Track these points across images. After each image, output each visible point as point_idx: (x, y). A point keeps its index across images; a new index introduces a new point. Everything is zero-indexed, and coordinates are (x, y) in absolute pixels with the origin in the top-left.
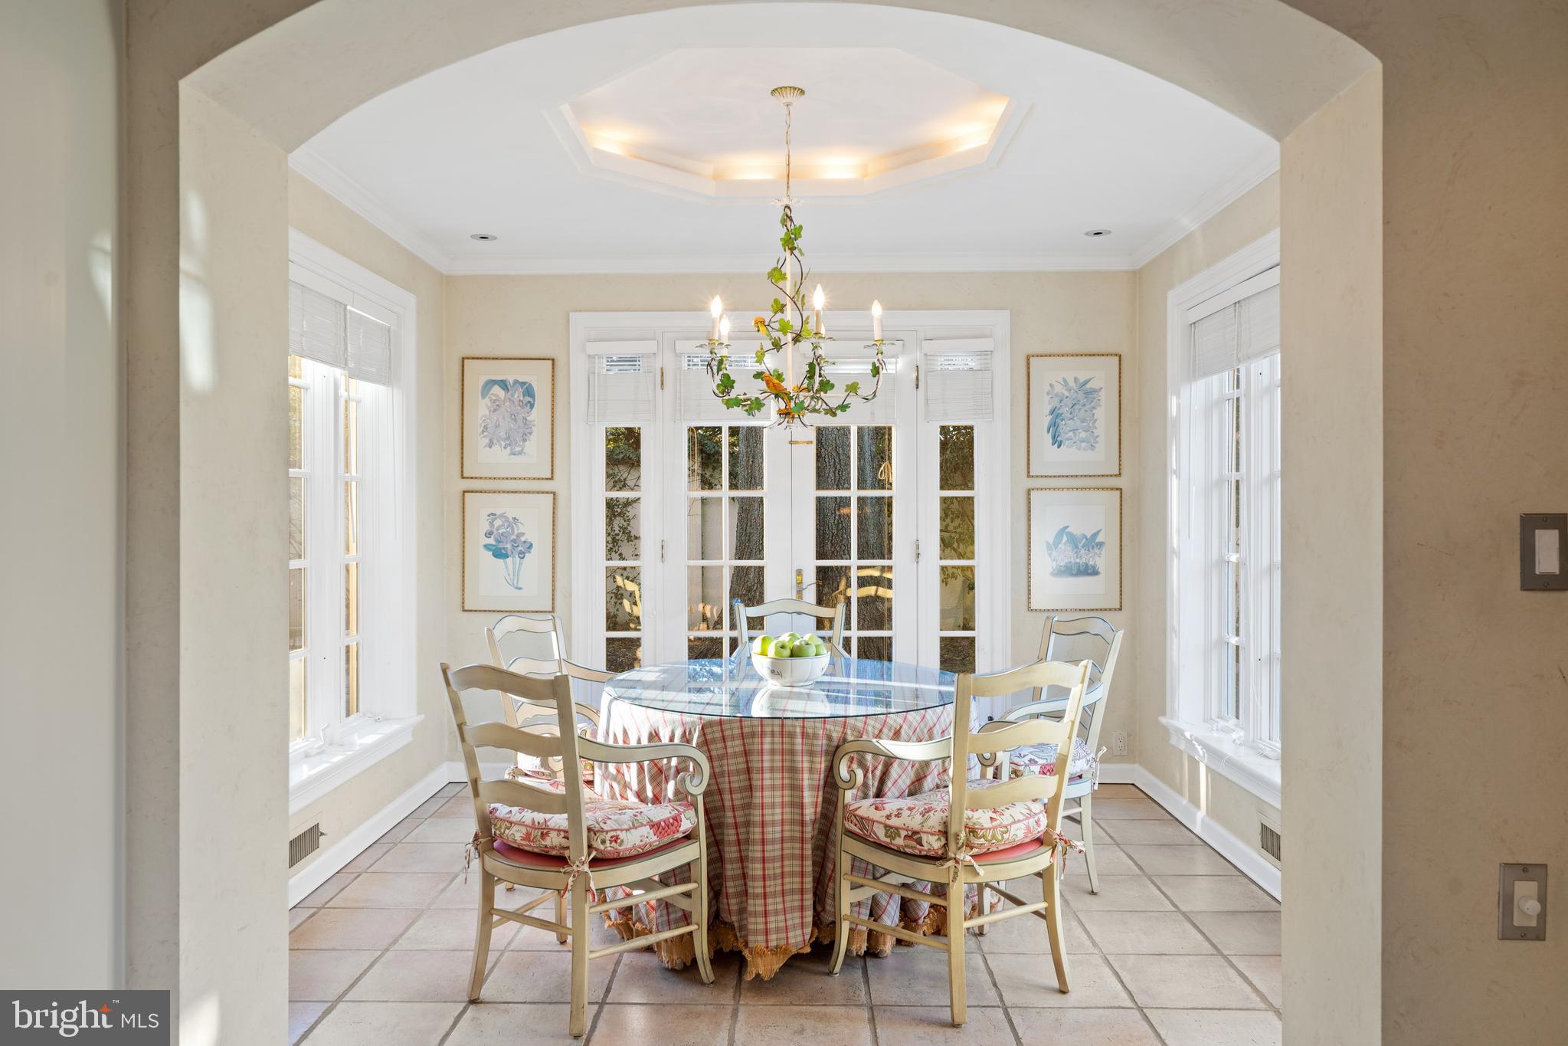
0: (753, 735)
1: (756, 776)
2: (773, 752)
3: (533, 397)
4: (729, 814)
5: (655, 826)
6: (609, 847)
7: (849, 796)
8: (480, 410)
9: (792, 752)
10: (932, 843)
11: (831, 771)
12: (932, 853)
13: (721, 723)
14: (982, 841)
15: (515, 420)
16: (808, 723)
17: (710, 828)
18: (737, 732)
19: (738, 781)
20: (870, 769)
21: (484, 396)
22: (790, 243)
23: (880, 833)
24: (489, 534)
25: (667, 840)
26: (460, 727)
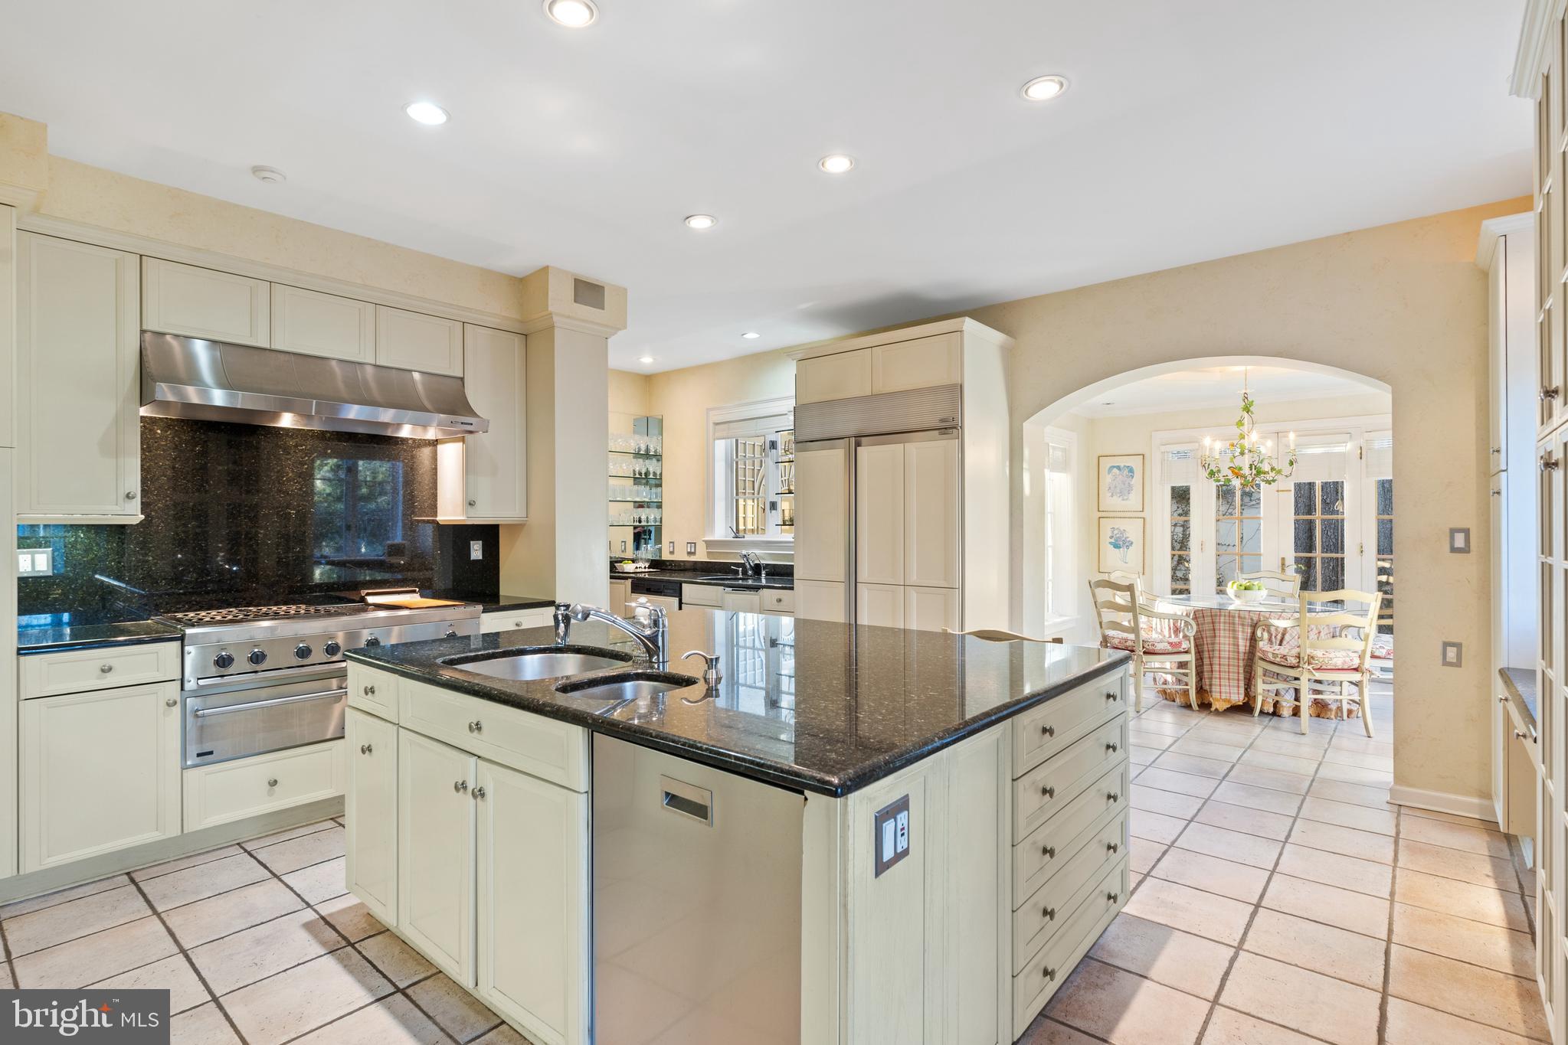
0: (1216, 615)
1: (1217, 632)
2: (1225, 623)
3: (1133, 473)
4: (1206, 646)
5: (1171, 644)
6: (1151, 647)
7: (1261, 644)
8: (1107, 479)
9: (1234, 624)
10: (1293, 661)
11: (1253, 633)
12: (1292, 665)
13: (1202, 610)
14: (1317, 662)
15: (1124, 484)
16: (1241, 612)
17: (1196, 646)
18: (1209, 614)
19: (1209, 634)
20: (1274, 635)
21: (1109, 473)
22: (1247, 409)
23: (1270, 657)
24: (1111, 537)
25: (1175, 650)
26: (1095, 603)
